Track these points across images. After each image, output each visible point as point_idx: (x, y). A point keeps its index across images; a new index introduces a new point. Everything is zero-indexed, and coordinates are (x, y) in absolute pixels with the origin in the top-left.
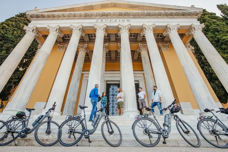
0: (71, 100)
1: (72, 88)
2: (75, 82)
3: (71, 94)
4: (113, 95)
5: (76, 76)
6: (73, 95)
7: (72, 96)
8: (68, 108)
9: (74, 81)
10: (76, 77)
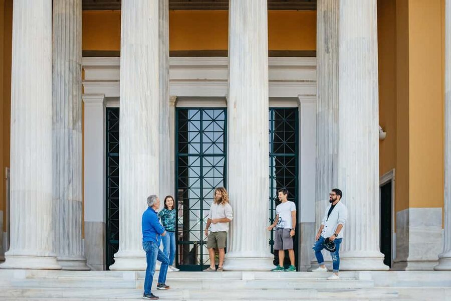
0: (66, 198)
1: (62, 156)
2: (66, 130)
3: (62, 180)
4: (202, 155)
5: (67, 105)
6: (69, 183)
7: (66, 186)
8: (64, 224)
9: (62, 130)
10: (67, 111)
